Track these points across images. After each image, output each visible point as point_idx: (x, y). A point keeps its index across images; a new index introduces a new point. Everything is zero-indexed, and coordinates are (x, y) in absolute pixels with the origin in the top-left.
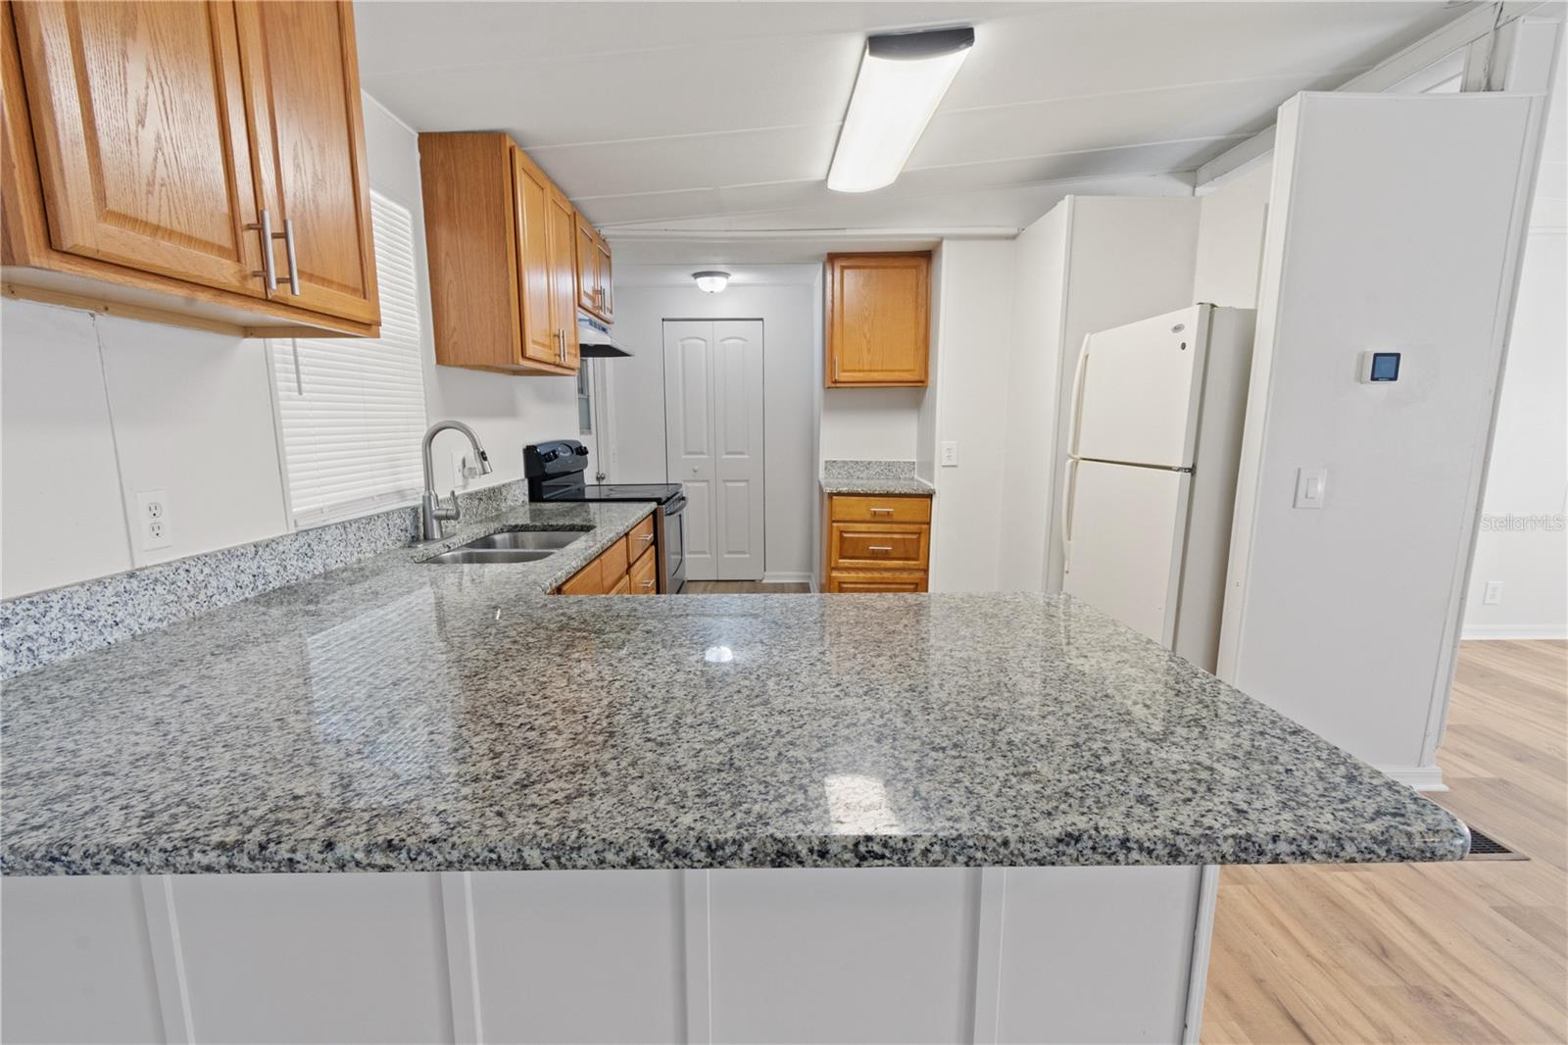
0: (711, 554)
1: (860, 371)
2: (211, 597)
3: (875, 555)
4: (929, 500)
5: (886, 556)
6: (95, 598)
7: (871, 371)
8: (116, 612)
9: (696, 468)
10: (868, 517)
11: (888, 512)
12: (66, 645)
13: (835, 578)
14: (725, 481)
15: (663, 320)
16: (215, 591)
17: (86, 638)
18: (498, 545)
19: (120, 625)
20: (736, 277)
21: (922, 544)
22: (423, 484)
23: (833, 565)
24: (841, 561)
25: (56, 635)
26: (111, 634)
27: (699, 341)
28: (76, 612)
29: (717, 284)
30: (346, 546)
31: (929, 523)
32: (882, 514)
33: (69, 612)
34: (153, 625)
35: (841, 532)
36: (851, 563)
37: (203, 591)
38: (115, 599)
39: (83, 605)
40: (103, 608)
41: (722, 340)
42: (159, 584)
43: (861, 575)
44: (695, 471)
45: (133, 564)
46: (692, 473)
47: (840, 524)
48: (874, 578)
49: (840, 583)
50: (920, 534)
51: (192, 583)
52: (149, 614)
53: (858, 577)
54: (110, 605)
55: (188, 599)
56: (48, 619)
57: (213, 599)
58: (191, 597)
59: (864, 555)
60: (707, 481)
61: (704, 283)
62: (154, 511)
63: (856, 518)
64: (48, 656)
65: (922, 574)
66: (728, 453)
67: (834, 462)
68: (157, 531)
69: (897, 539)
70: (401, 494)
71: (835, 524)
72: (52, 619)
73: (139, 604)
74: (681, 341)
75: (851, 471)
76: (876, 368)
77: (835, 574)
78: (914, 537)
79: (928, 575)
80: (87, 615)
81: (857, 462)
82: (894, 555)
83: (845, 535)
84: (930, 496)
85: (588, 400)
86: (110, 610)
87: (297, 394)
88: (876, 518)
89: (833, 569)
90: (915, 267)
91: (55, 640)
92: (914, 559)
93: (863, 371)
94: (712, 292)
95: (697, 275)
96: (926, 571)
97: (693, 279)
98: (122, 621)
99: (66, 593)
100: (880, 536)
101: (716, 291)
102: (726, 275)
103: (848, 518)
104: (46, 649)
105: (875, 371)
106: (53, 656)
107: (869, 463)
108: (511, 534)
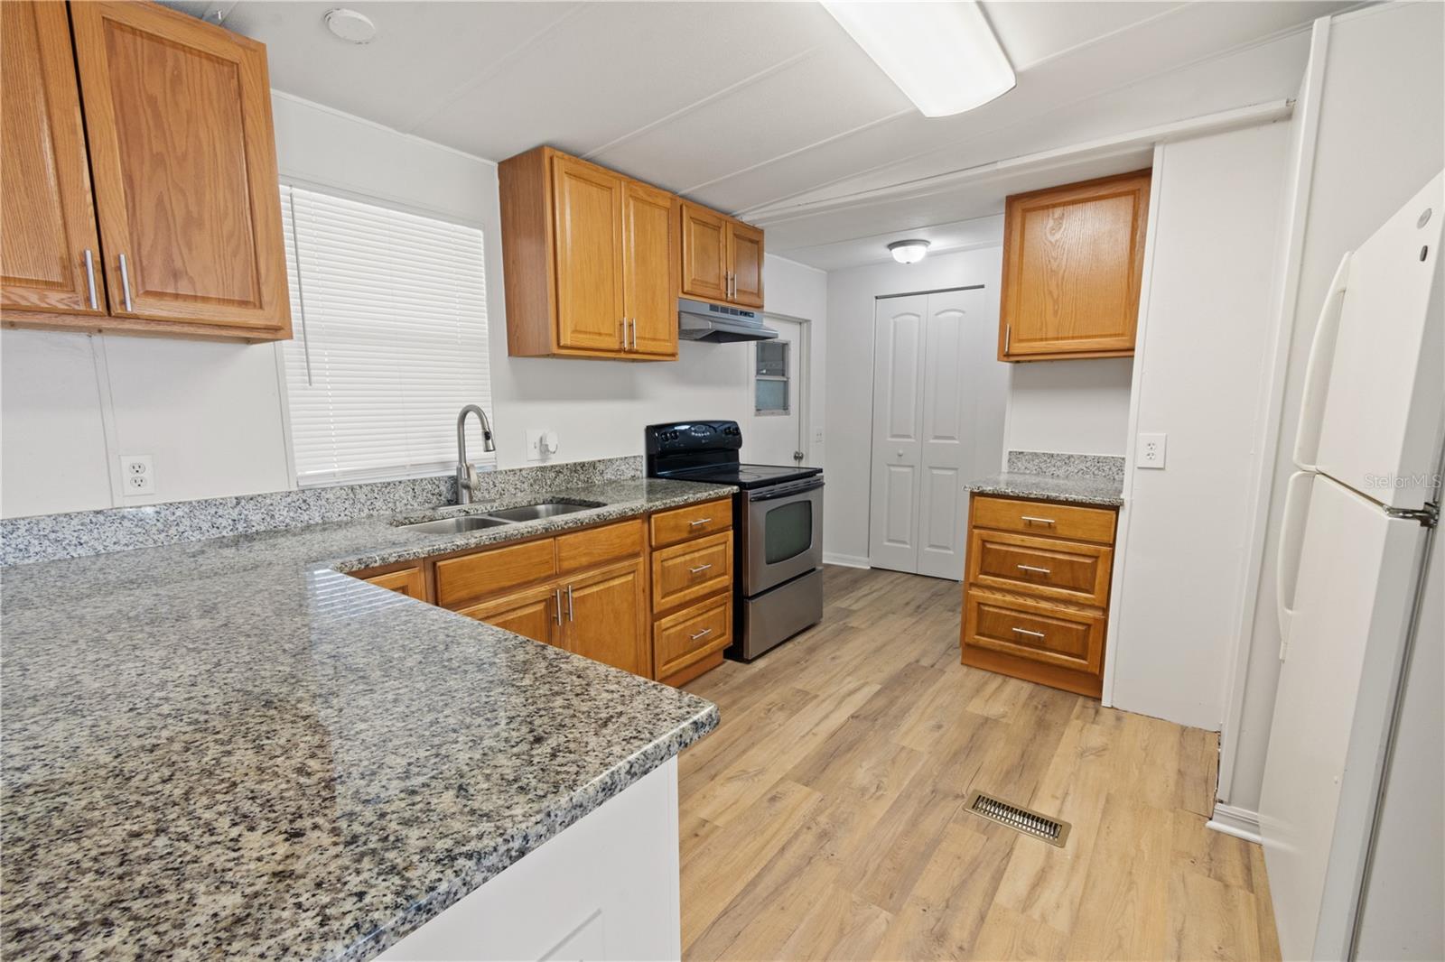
0: (911, 545)
1: (1041, 340)
2: (183, 533)
3: (1028, 577)
4: (1113, 513)
5: (1044, 580)
6: (60, 525)
7: (1057, 339)
8: (81, 536)
9: (901, 452)
10: (1021, 527)
11: (1049, 523)
12: (31, 554)
13: (974, 596)
14: (931, 468)
15: (877, 298)
16: (187, 529)
17: (50, 550)
18: (541, 515)
19: (84, 545)
20: (938, 243)
21: (1100, 572)
22: (457, 459)
23: (971, 581)
24: (981, 576)
25: (21, 546)
26: (75, 550)
27: (914, 317)
28: (42, 533)
29: (914, 254)
30: (353, 503)
31: (1113, 545)
32: (1040, 526)
33: (35, 532)
34: (118, 548)
35: (984, 541)
36: (993, 581)
37: (174, 528)
38: (80, 527)
39: (49, 529)
40: (69, 532)
41: (937, 314)
42: (126, 520)
43: (1009, 598)
44: (900, 456)
45: (112, 504)
46: (897, 456)
47: (982, 531)
48: (1026, 605)
49: (979, 604)
50: (1097, 557)
51: (161, 520)
52: (114, 540)
53: (1004, 601)
54: (75, 531)
55: (156, 532)
56: (14, 535)
57: (186, 534)
58: (160, 532)
59: (1013, 575)
60: (912, 466)
61: (898, 254)
62: (137, 469)
63: (1002, 525)
64: (14, 560)
65: (1098, 614)
66: (936, 438)
67: (1020, 453)
68: (140, 483)
69: (1061, 561)
70: (444, 464)
71: (976, 531)
72: (19, 536)
73: (104, 532)
74: (894, 318)
75: (1043, 466)
76: (1066, 335)
77: (975, 592)
78: (1088, 561)
79: (1107, 616)
80: (53, 536)
81: (1052, 456)
82: (1054, 580)
83: (989, 546)
84: (1115, 508)
85: (786, 383)
86: (76, 534)
87: (308, 385)
88: (1031, 529)
89: (972, 585)
90: (1133, 193)
91: (21, 550)
92: (1087, 592)
93: (1046, 339)
94: (908, 263)
95: (892, 246)
96: (1106, 610)
97: (888, 250)
98: (86, 543)
99: (33, 523)
100: (1040, 553)
101: (912, 261)
102: (925, 242)
103: (993, 524)
104: (11, 555)
105: (1062, 339)
106: (18, 560)
107: (1070, 457)
108: (555, 506)
